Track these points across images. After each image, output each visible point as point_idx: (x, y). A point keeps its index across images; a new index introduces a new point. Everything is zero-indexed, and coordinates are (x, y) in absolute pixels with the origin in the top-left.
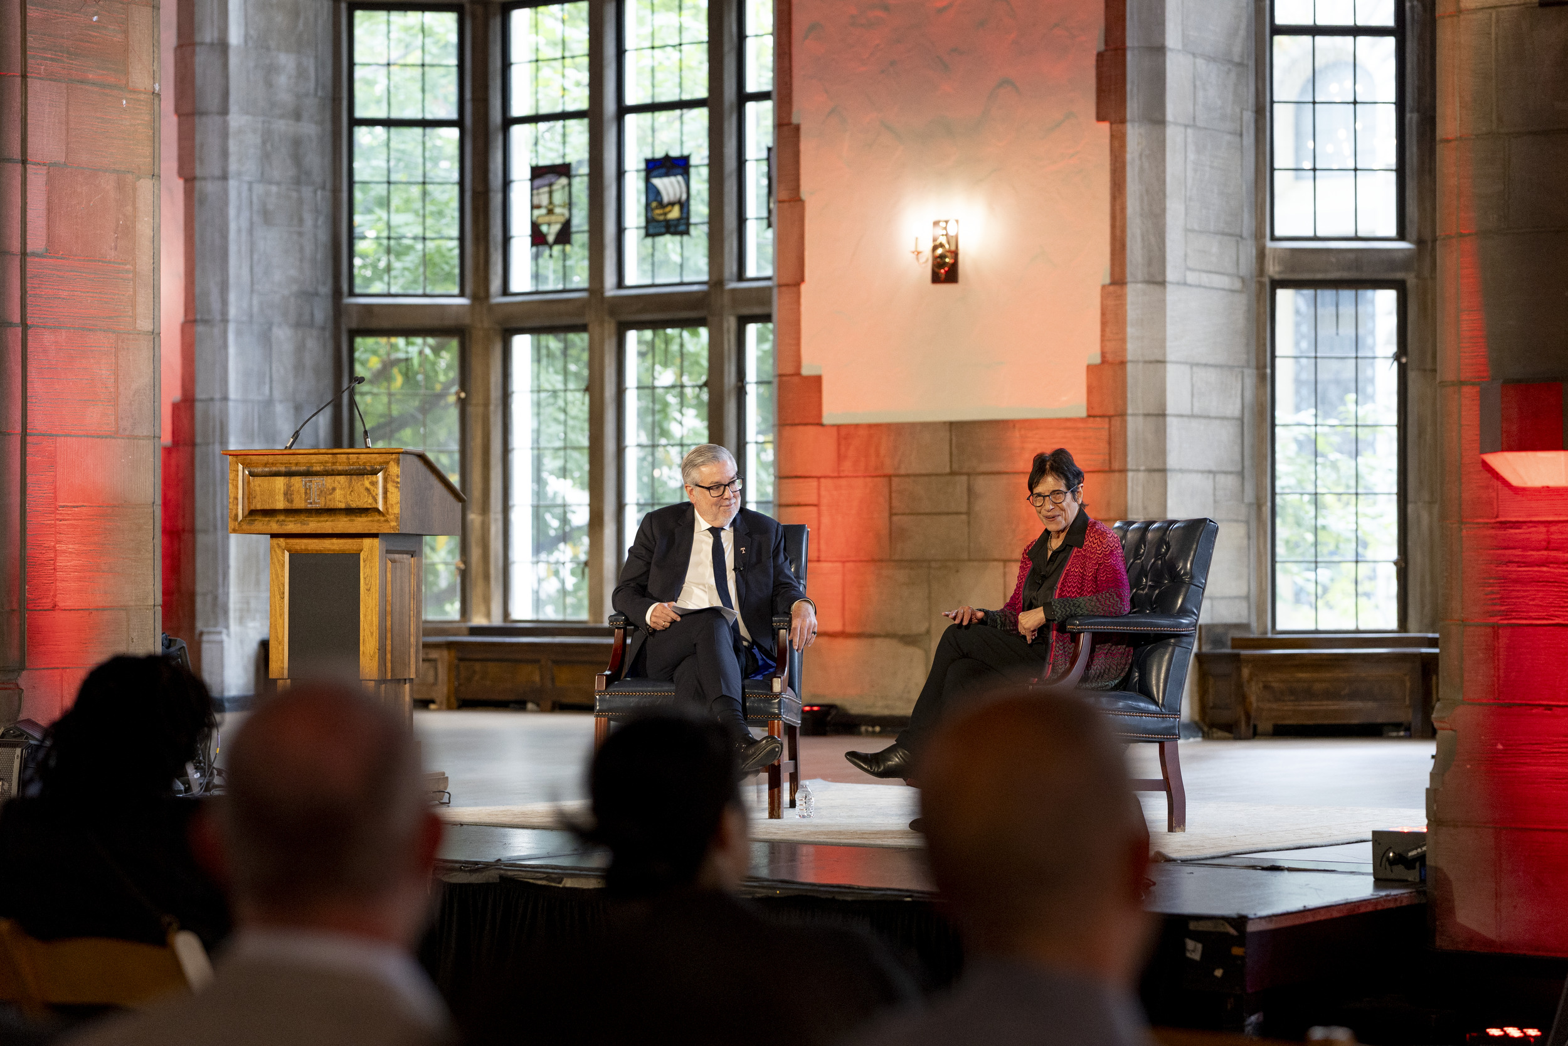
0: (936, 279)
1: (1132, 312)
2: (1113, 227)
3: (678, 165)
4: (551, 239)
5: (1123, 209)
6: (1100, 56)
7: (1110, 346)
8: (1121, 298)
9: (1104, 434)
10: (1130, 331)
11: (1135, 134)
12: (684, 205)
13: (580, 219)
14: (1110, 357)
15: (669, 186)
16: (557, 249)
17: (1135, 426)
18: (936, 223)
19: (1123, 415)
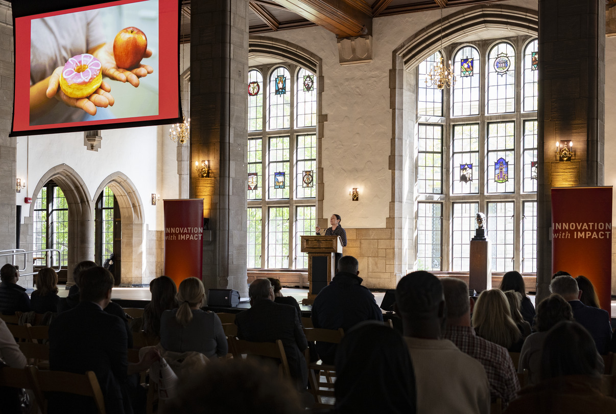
0: (353, 200)
1: (396, 208)
2: (392, 191)
3: (283, 174)
4: (253, 189)
5: (394, 187)
6: (389, 156)
7: (391, 214)
8: (394, 205)
9: (390, 232)
10: (396, 211)
11: (397, 172)
12: (284, 182)
13: (260, 184)
14: (391, 217)
15: (280, 179)
16: (254, 191)
17: (396, 230)
18: (354, 189)
19: (394, 228)
